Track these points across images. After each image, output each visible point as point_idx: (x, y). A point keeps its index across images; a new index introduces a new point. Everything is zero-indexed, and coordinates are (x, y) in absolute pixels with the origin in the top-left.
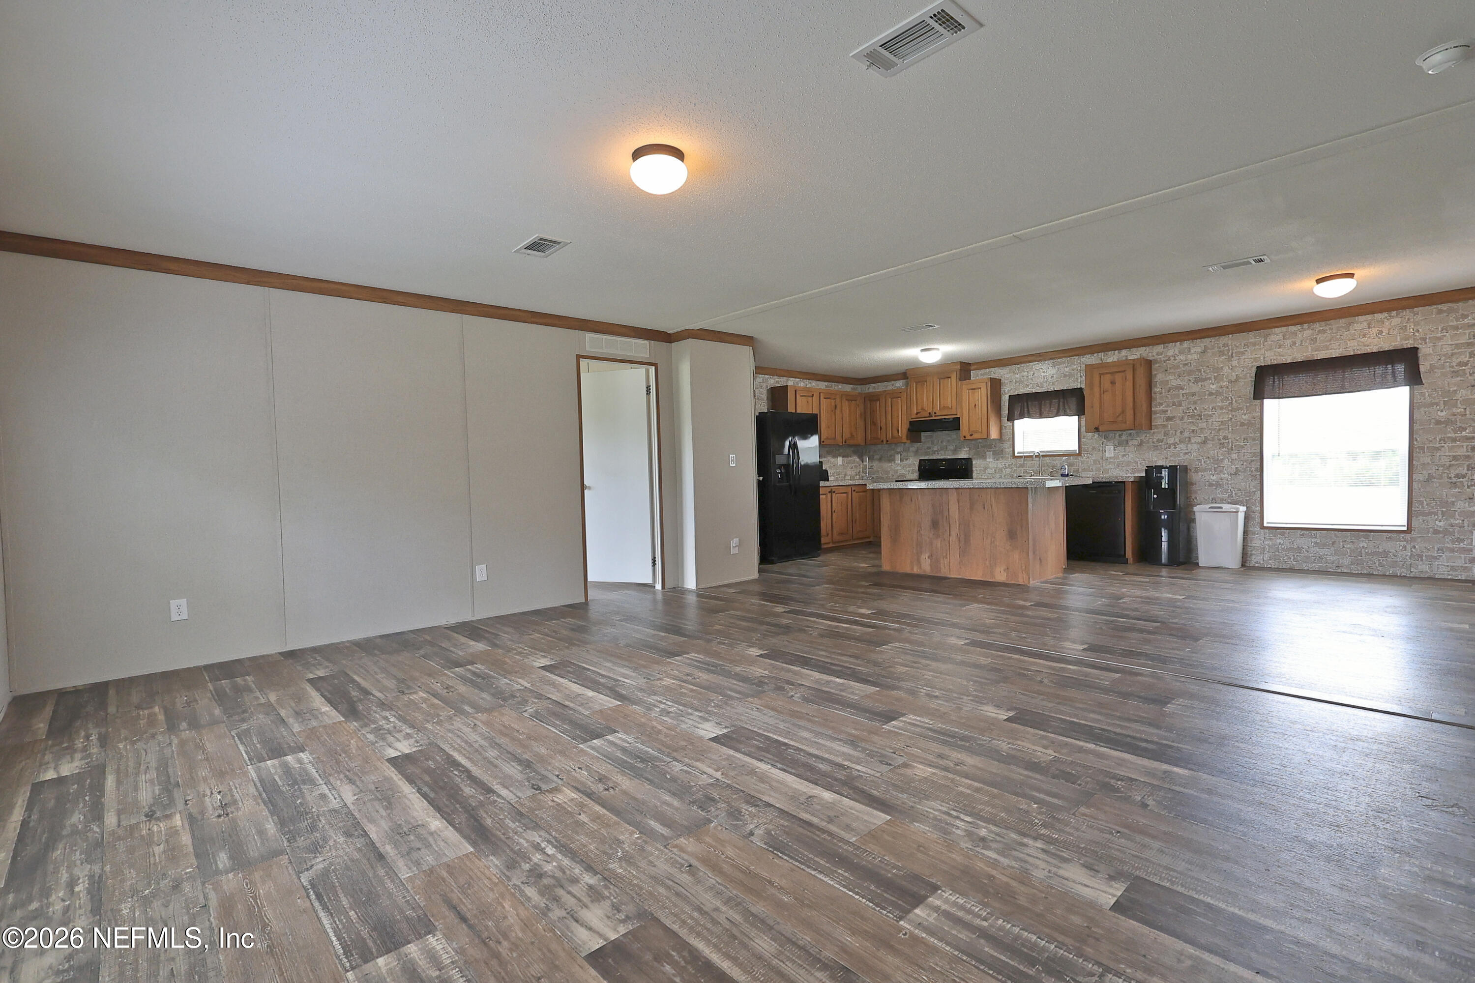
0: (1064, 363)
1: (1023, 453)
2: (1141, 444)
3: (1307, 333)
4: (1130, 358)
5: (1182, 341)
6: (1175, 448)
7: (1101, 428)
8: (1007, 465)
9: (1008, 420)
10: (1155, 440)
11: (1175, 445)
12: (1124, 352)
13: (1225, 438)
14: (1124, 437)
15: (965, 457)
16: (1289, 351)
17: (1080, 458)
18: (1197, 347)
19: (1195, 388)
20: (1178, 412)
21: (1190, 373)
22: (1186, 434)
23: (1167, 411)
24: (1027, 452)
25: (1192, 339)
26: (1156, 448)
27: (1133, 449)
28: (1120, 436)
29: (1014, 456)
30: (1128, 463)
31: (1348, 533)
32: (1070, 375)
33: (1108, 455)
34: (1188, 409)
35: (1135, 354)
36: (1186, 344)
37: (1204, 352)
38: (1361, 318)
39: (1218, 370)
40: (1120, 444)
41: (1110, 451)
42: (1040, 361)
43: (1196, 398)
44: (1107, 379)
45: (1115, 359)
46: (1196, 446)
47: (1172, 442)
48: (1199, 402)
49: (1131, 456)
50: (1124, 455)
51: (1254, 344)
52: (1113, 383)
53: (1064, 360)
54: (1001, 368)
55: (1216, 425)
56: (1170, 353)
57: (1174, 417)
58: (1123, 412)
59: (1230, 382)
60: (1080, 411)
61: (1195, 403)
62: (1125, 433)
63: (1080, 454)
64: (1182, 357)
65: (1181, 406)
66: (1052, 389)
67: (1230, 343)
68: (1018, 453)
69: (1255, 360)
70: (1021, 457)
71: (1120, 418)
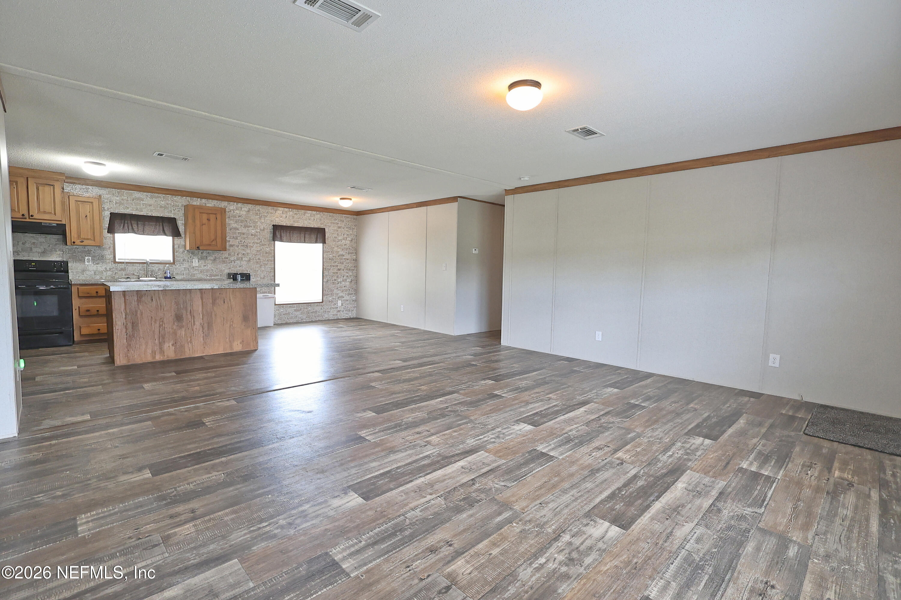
0: (160, 197)
1: (125, 260)
2: (215, 260)
3: (291, 213)
4: (208, 205)
5: (238, 202)
6: (234, 263)
7: (201, 248)
8: (108, 269)
9: (108, 232)
10: (223, 258)
11: (234, 261)
12: (204, 201)
13: (259, 259)
14: (204, 254)
15: (58, 259)
16: (285, 220)
17: (174, 266)
18: (246, 208)
19: (244, 230)
20: (236, 242)
21: (242, 221)
22: (240, 256)
23: (230, 241)
24: (128, 259)
25: (243, 203)
26: (224, 262)
27: (210, 262)
28: (202, 253)
29: (115, 262)
30: (207, 271)
31: (305, 305)
32: (165, 207)
33: (194, 265)
34: (241, 241)
35: (211, 204)
36: (240, 205)
37: (249, 211)
38: (309, 212)
39: (255, 222)
40: (202, 258)
41: (196, 262)
42: (140, 191)
43: (245, 236)
44: (205, 216)
45: (198, 204)
46: (245, 263)
47: (233, 259)
48: (246, 238)
49: (209, 266)
50: (205, 266)
51: (271, 213)
52: (209, 220)
53: (160, 195)
54: (100, 188)
55: (254, 252)
56: (232, 208)
57: (234, 245)
58: (216, 239)
59: (261, 230)
60: (176, 233)
61: (244, 238)
62: (205, 251)
63: (174, 263)
64: (237, 212)
65: (237, 239)
66: (150, 214)
67: (261, 210)
68: (119, 259)
69: (272, 221)
70: (121, 263)
71: (213, 243)
